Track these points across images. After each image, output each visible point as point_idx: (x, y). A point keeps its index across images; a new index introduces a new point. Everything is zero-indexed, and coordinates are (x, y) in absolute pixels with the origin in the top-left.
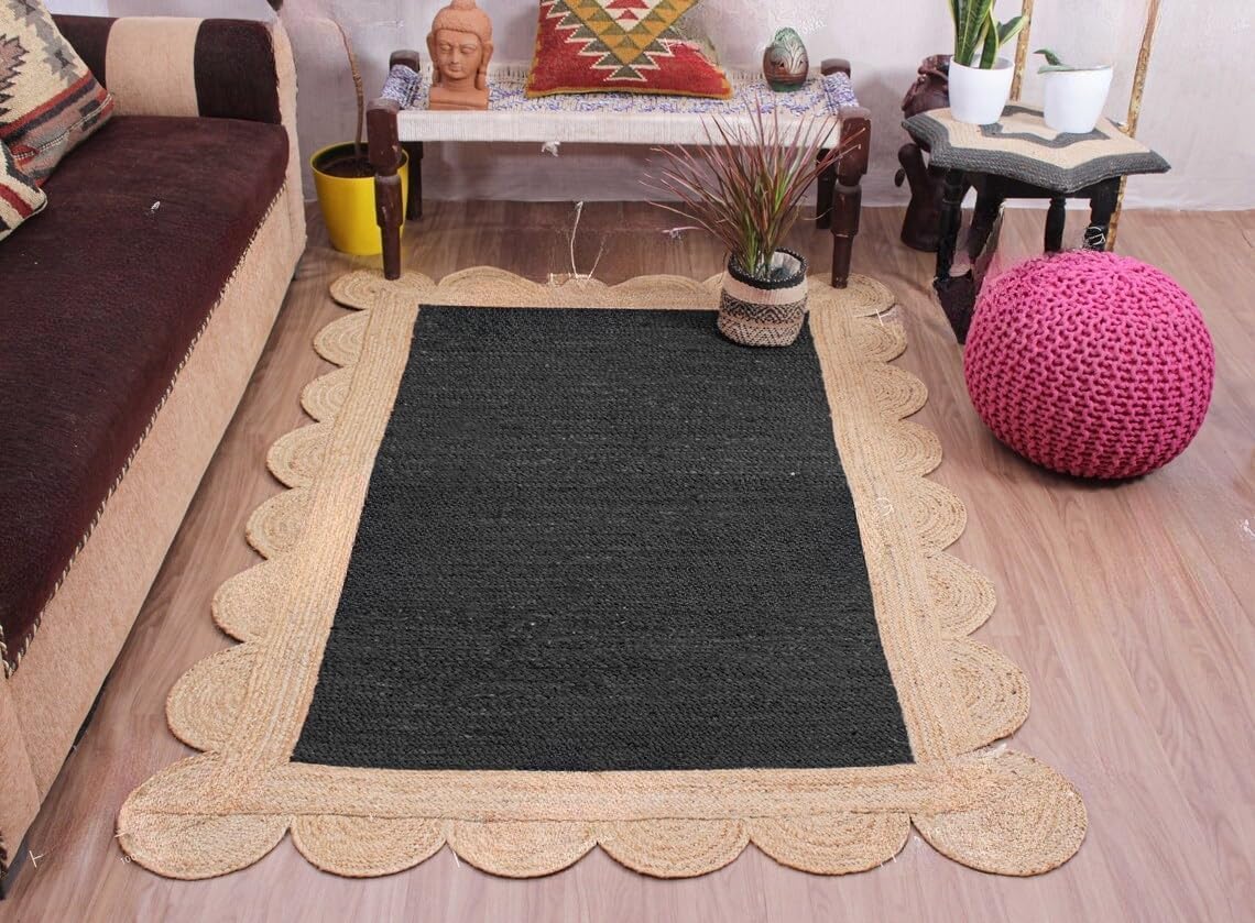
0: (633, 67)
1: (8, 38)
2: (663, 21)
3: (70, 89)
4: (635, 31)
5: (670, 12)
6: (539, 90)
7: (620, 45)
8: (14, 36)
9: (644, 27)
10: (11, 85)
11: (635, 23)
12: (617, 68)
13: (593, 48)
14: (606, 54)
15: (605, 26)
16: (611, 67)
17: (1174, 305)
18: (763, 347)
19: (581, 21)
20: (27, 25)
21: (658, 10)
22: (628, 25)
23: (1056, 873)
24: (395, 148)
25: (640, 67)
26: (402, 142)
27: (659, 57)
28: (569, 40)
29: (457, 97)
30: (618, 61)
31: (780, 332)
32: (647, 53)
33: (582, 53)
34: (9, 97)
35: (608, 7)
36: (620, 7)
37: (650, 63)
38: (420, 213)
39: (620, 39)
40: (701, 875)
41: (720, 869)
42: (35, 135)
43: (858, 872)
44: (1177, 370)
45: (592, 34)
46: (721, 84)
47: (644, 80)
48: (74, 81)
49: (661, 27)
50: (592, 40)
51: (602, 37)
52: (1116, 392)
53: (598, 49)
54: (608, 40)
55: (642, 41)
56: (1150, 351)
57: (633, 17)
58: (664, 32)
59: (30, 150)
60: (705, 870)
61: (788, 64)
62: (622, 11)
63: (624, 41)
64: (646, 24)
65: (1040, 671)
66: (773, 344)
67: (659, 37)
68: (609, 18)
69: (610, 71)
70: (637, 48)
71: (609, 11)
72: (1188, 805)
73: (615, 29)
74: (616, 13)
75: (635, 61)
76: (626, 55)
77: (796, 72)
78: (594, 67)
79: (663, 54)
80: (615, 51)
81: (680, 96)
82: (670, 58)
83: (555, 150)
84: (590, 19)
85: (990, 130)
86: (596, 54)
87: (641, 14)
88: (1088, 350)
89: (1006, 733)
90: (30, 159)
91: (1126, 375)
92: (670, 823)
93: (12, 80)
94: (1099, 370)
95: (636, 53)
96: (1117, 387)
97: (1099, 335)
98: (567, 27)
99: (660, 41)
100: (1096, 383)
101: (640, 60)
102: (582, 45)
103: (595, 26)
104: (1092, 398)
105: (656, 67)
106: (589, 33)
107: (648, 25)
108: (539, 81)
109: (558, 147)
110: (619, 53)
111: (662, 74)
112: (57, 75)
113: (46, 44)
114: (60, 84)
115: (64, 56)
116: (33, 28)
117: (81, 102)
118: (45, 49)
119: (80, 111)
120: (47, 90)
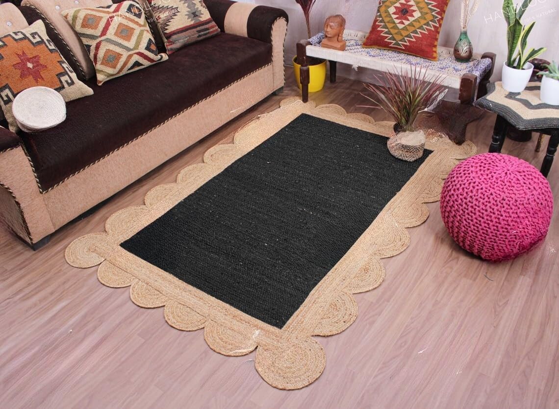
0: (400, 42)
1: (173, 7)
2: (414, 26)
3: (194, 24)
4: (403, 29)
5: (418, 23)
6: (366, 45)
7: (396, 34)
8: (176, 7)
9: (406, 28)
10: (170, 21)
11: (403, 26)
12: (394, 42)
13: (386, 33)
14: (391, 36)
15: (392, 25)
16: (392, 41)
17: (523, 192)
18: (400, 159)
19: (385, 23)
20: (184, 3)
21: (413, 23)
22: (401, 26)
23: (285, 391)
24: (305, 57)
25: (402, 43)
26: (308, 56)
27: (410, 40)
28: (379, 29)
29: (330, 44)
30: (394, 39)
31: (407, 156)
32: (406, 38)
33: (382, 34)
34: (168, 25)
35: (395, 18)
36: (399, 19)
37: (406, 42)
38: (335, 81)
39: (396, 31)
40: (180, 330)
41: (187, 331)
42: (174, 37)
43: (223, 355)
44: (508, 220)
45: (387, 28)
46: (433, 55)
47: (403, 48)
48: (197, 22)
49: (413, 29)
50: (386, 30)
51: (390, 30)
52: (475, 220)
53: (388, 34)
54: (393, 31)
55: (404, 33)
56: (496, 208)
57: (403, 23)
58: (414, 31)
59: (171, 42)
60: (184, 329)
61: (461, 51)
62: (400, 21)
63: (398, 32)
64: (407, 27)
65: (366, 318)
66: (404, 159)
67: (411, 33)
68: (394, 23)
69: (391, 43)
70: (402, 36)
71: (395, 20)
72: (361, 396)
73: (395, 27)
74: (397, 21)
75: (401, 41)
76: (398, 38)
77: (464, 55)
78: (386, 40)
79: (411, 40)
80: (394, 36)
81: (417, 56)
82: (414, 41)
83: (356, 69)
84: (388, 22)
85: (512, 96)
86: (387, 35)
87: (406, 23)
88: (469, 199)
89: (324, 335)
90: (172, 44)
91: (481, 215)
92: (189, 310)
93: (171, 20)
94: (470, 209)
95: (401, 38)
96: (476, 219)
97: (477, 194)
98: (380, 24)
99: (411, 34)
100: (468, 214)
101: (403, 40)
102: (382, 31)
103: (390, 26)
104: (465, 220)
105: (408, 44)
106: (386, 27)
107: (408, 27)
108: (367, 42)
109: (357, 68)
110: (395, 36)
111: (410, 47)
112: (190, 20)
113: (189, 10)
114: (190, 22)
115: (197, 14)
116: (186, 5)
117: (198, 29)
118: (188, 11)
119: (197, 31)
120: (183, 24)
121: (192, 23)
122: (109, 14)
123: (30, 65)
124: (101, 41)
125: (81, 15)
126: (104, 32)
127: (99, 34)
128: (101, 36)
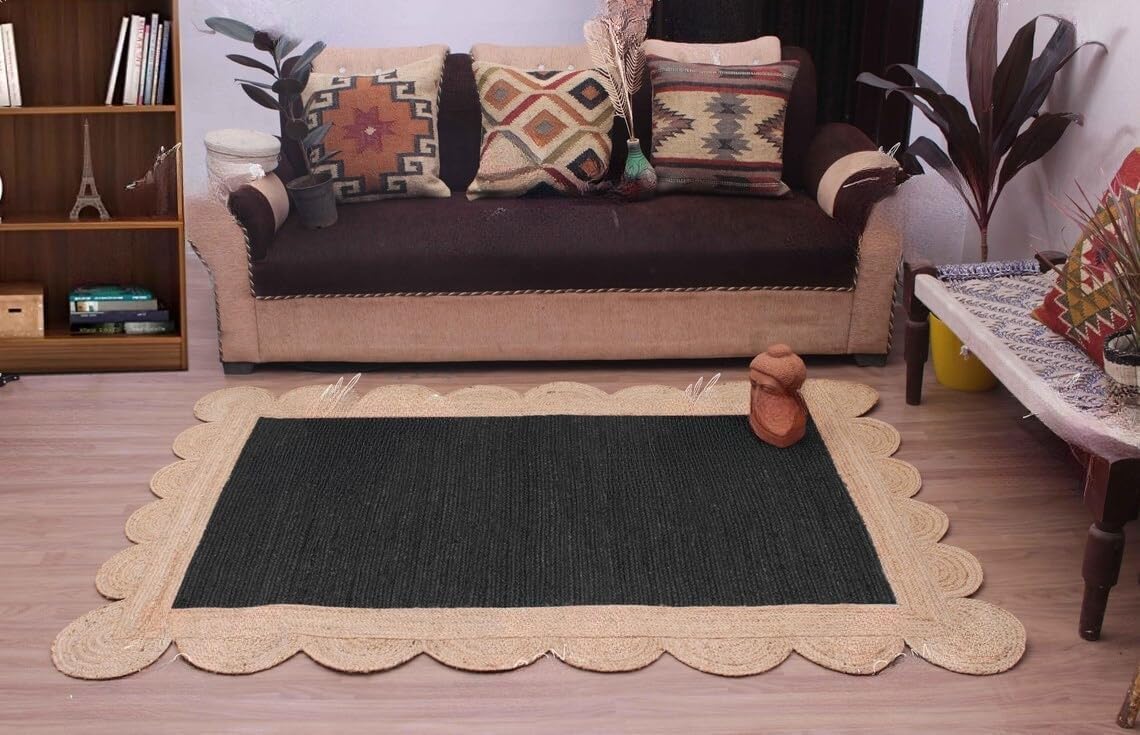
1: (685, 117)
3: (713, 161)
7: (1075, 306)
8: (691, 118)
12: (1070, 326)
13: (1061, 299)
14: (1066, 309)
16: (1067, 323)
20: (712, 117)
37: (1085, 332)
39: (1076, 300)
48: (725, 159)
50: (1063, 292)
51: (1068, 293)
53: (1063, 303)
70: (1082, 315)
71: (1082, 271)
80: (1071, 311)
84: (1072, 274)
86: (1062, 306)
93: (669, 138)
102: (1058, 294)
110: (1073, 313)
112: (708, 150)
113: (716, 132)
114: (706, 155)
115: (732, 144)
116: (717, 121)
117: (722, 172)
118: (713, 134)
119: (717, 176)
120: (688, 152)
121: (711, 157)
122: (536, 89)
123: (370, 131)
124: (499, 132)
125: (493, 79)
126: (509, 120)
127: (500, 120)
128: (501, 124)
